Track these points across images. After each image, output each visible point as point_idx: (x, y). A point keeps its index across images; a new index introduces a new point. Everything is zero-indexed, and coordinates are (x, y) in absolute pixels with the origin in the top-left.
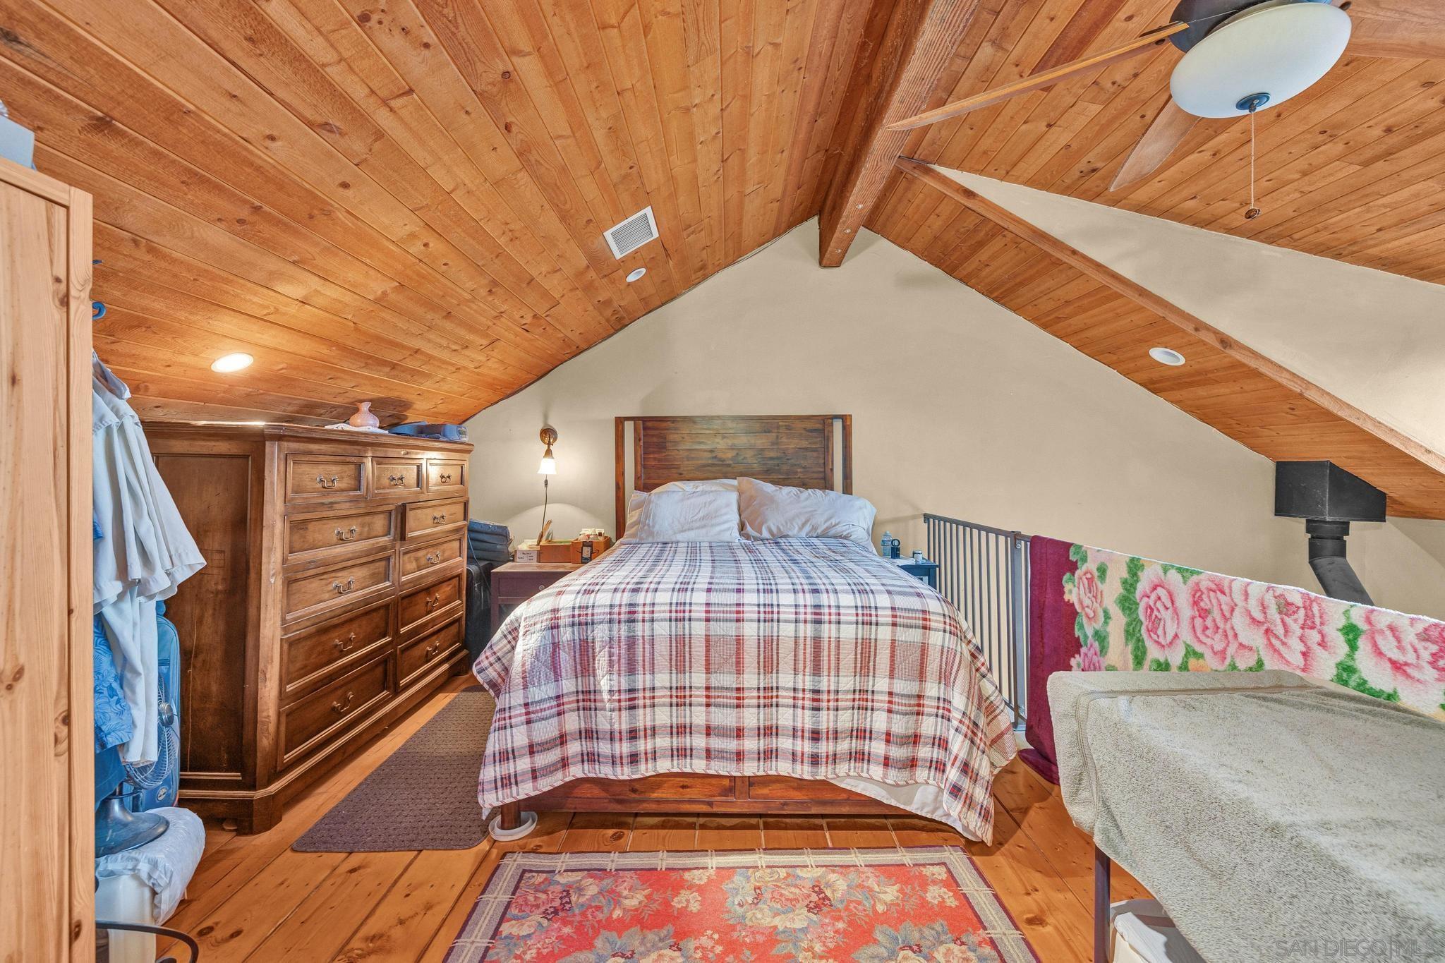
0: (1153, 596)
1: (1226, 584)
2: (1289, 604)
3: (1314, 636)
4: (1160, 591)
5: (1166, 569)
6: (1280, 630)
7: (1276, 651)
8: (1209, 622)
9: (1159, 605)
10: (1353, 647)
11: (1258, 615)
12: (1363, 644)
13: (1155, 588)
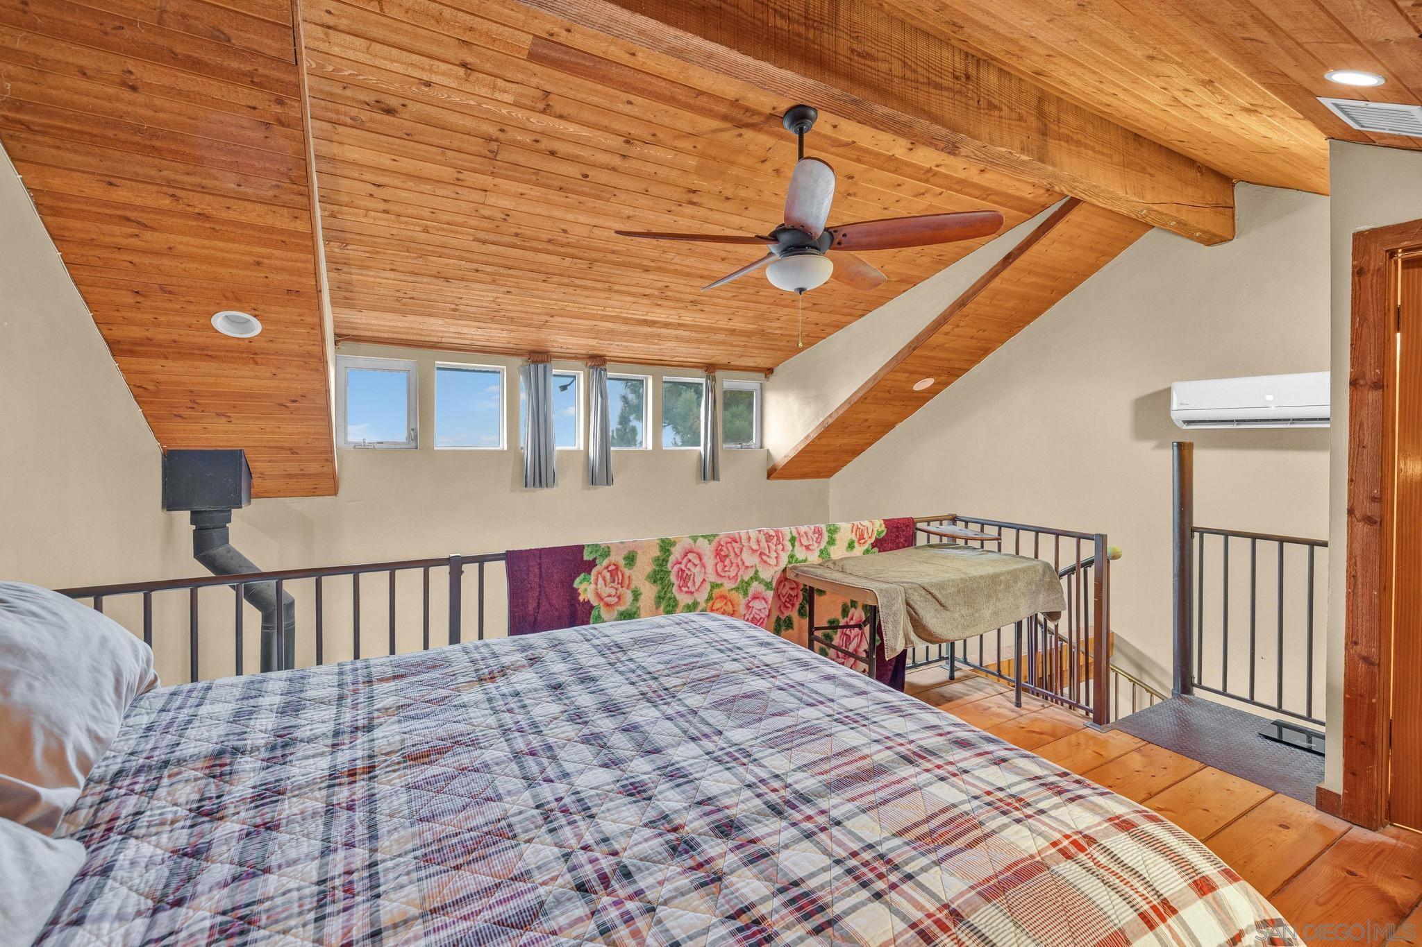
0: (685, 561)
1: (737, 536)
2: (770, 536)
3: (780, 547)
4: (690, 556)
5: (695, 538)
6: (766, 551)
7: (765, 562)
8: (727, 562)
9: (689, 565)
10: (793, 546)
11: (755, 547)
12: (797, 544)
13: (686, 555)
